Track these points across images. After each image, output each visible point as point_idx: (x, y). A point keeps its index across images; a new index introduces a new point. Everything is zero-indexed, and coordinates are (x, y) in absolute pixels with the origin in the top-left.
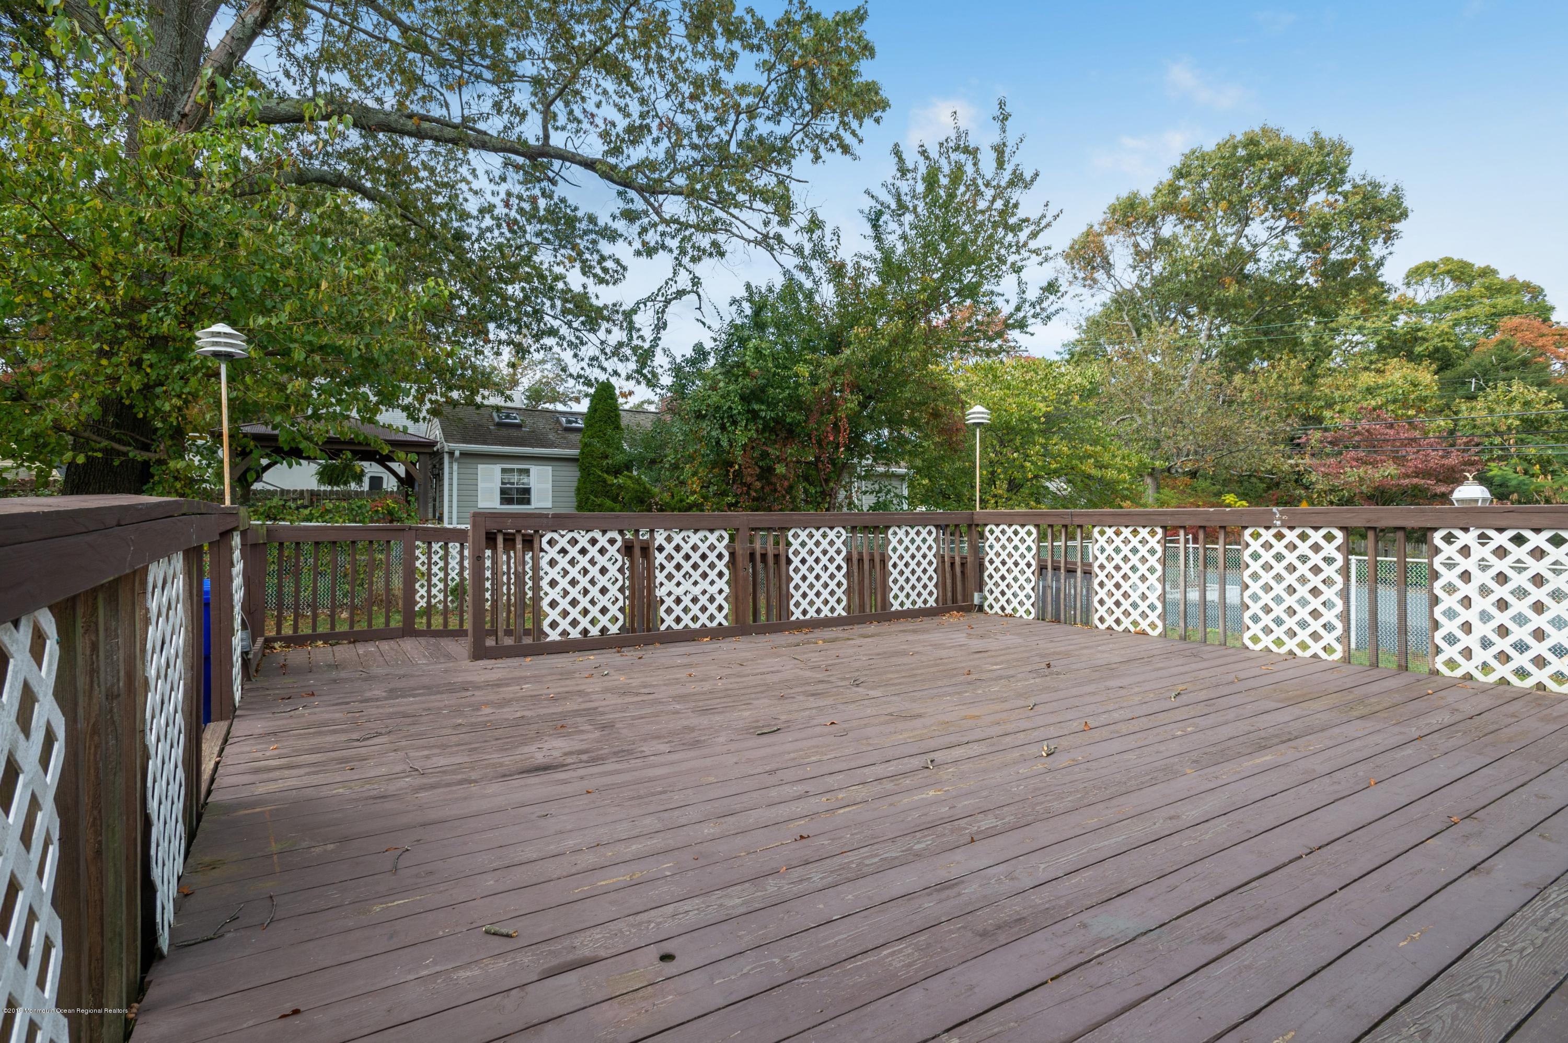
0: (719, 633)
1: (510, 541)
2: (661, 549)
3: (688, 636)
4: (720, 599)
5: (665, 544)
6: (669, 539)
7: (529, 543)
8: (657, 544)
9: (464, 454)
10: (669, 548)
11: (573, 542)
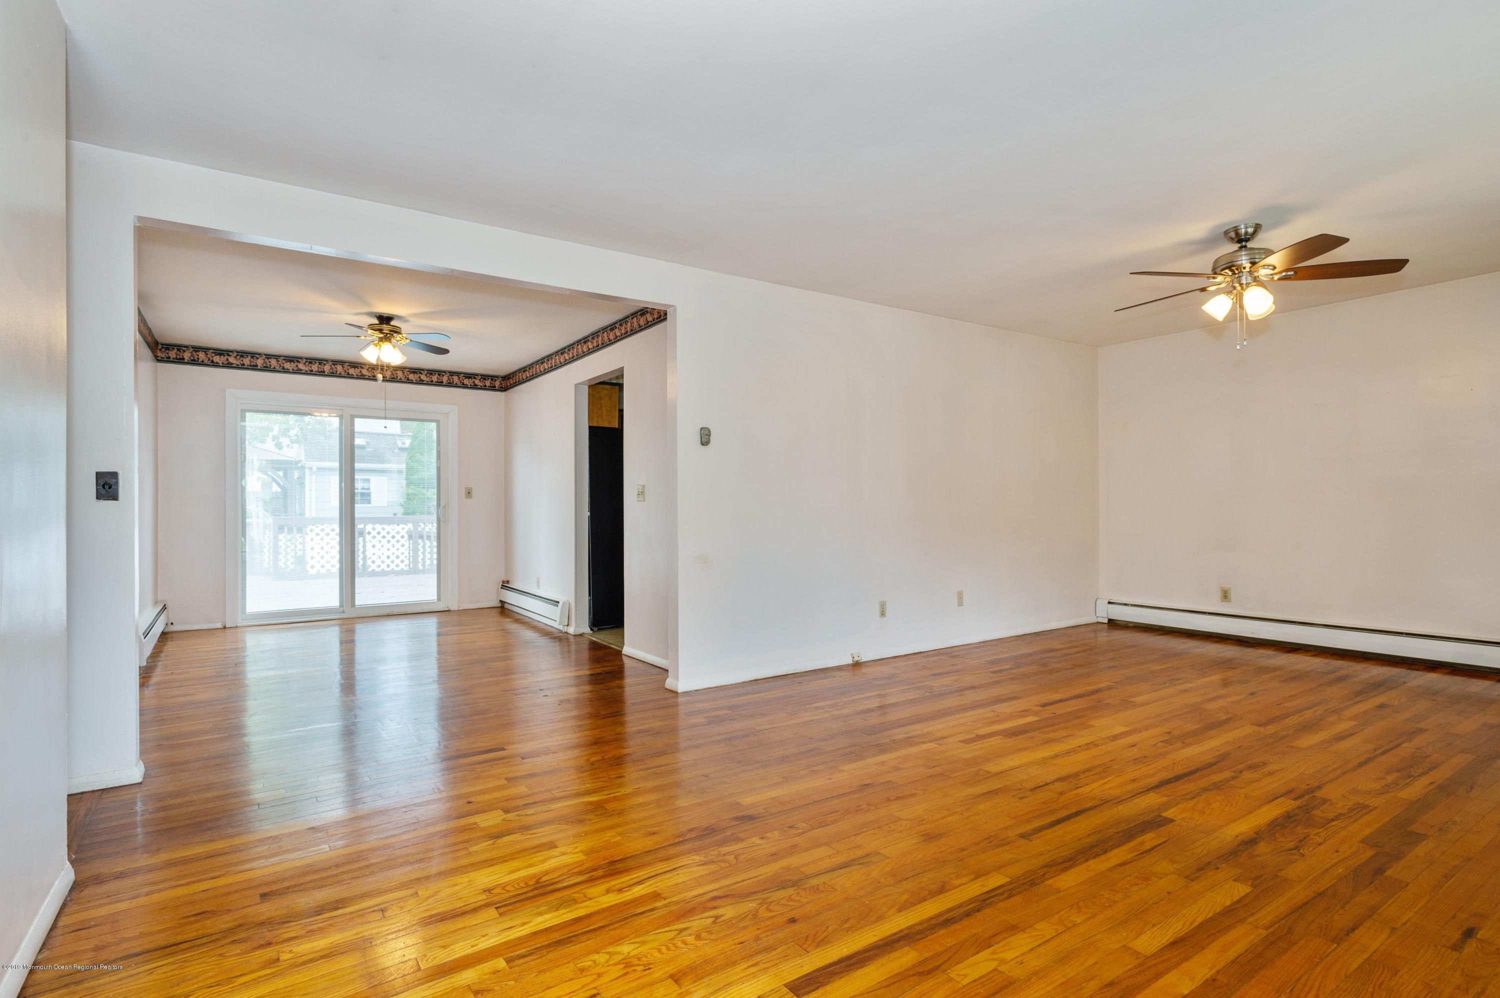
0: (402, 573)
1: (290, 530)
2: (369, 533)
3: (384, 573)
4: (402, 557)
5: (371, 531)
6: (374, 529)
7: (300, 530)
8: (367, 531)
9: (319, 469)
10: (374, 533)
11: (323, 530)
